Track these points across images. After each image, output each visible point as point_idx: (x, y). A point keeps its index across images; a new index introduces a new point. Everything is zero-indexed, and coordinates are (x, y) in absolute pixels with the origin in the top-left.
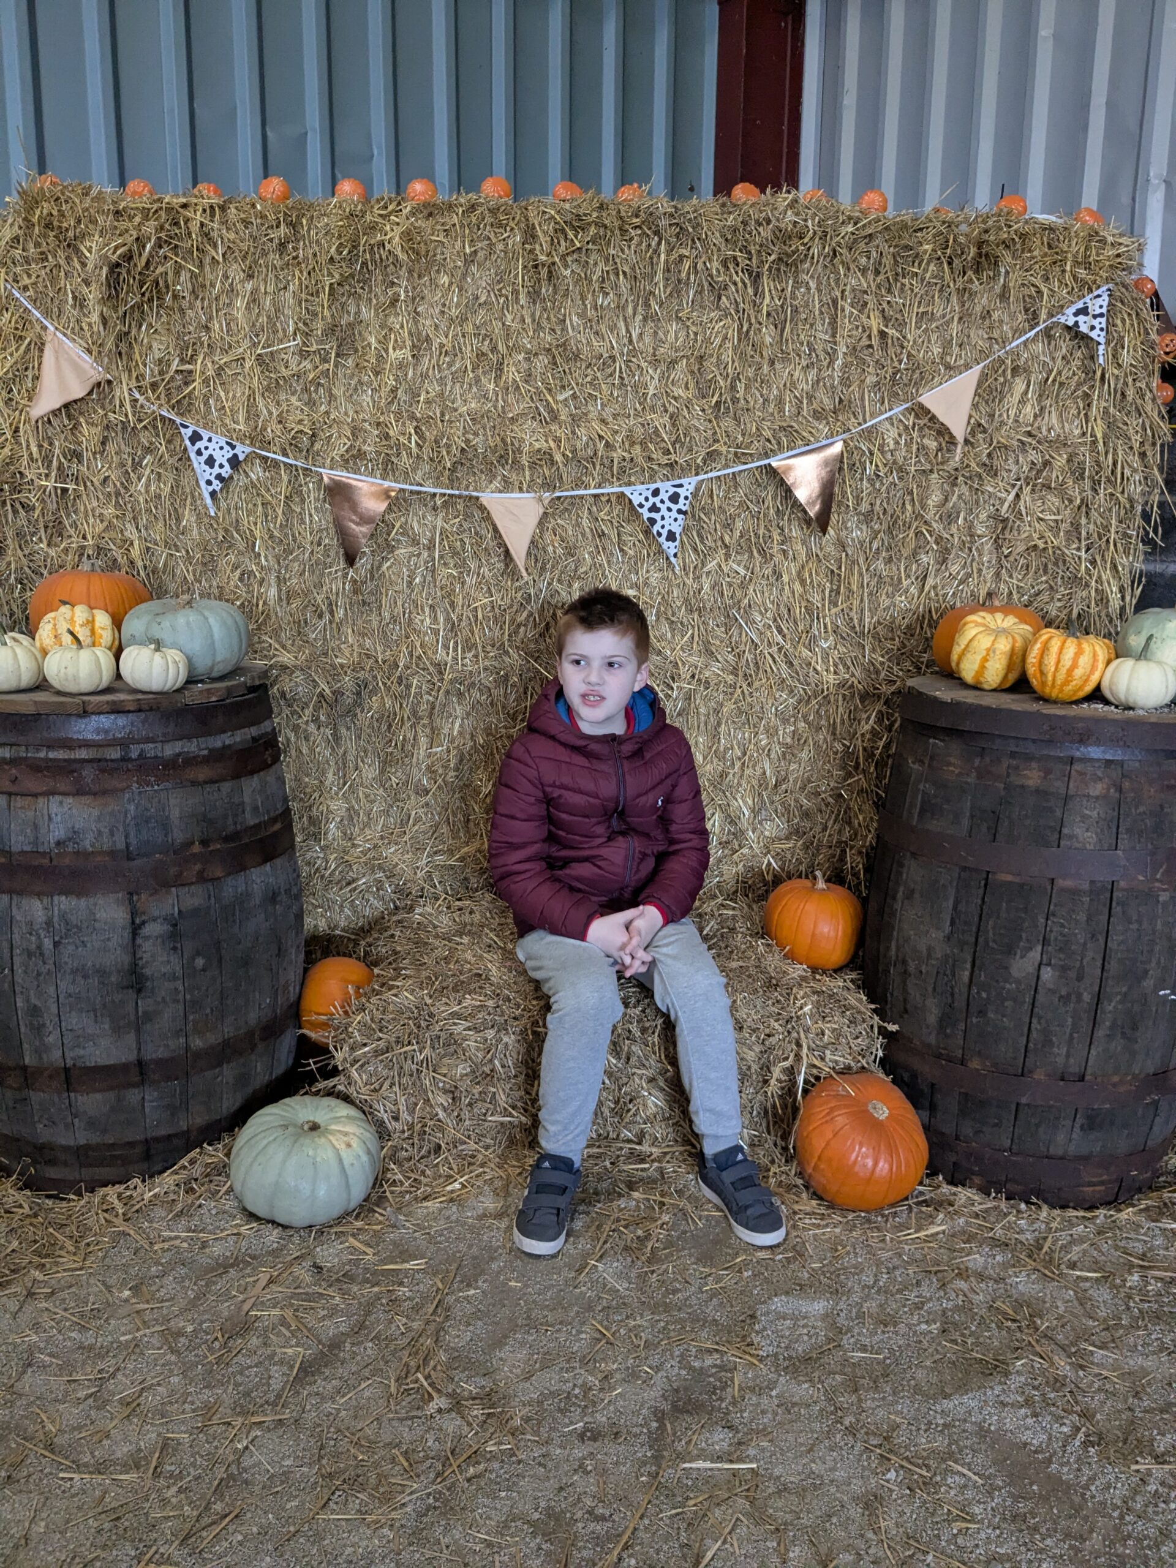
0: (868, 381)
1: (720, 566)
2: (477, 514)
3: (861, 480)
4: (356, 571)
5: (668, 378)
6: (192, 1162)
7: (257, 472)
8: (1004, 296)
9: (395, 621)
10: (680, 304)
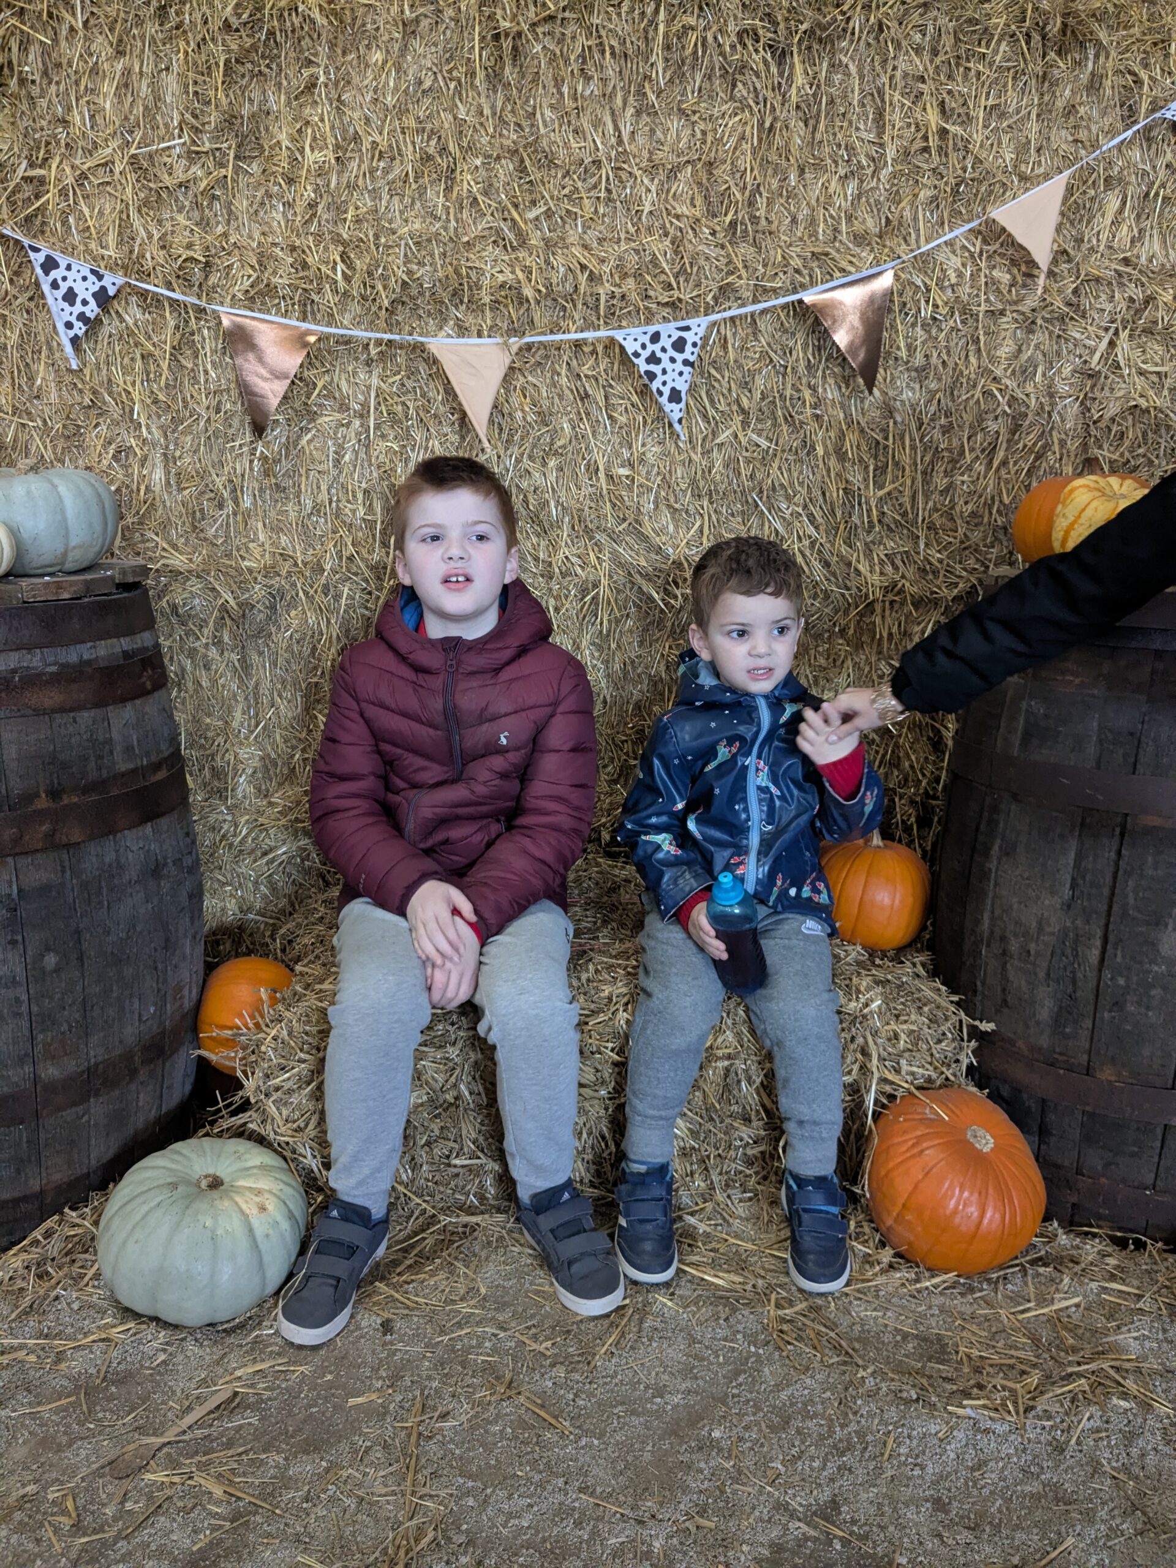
0: (922, 195)
1: (736, 436)
2: (422, 367)
3: (914, 325)
4: (267, 445)
5: (668, 191)
6: (48, 1234)
7: (133, 314)
8: (1094, 85)
9: (319, 511)
10: (684, 93)
